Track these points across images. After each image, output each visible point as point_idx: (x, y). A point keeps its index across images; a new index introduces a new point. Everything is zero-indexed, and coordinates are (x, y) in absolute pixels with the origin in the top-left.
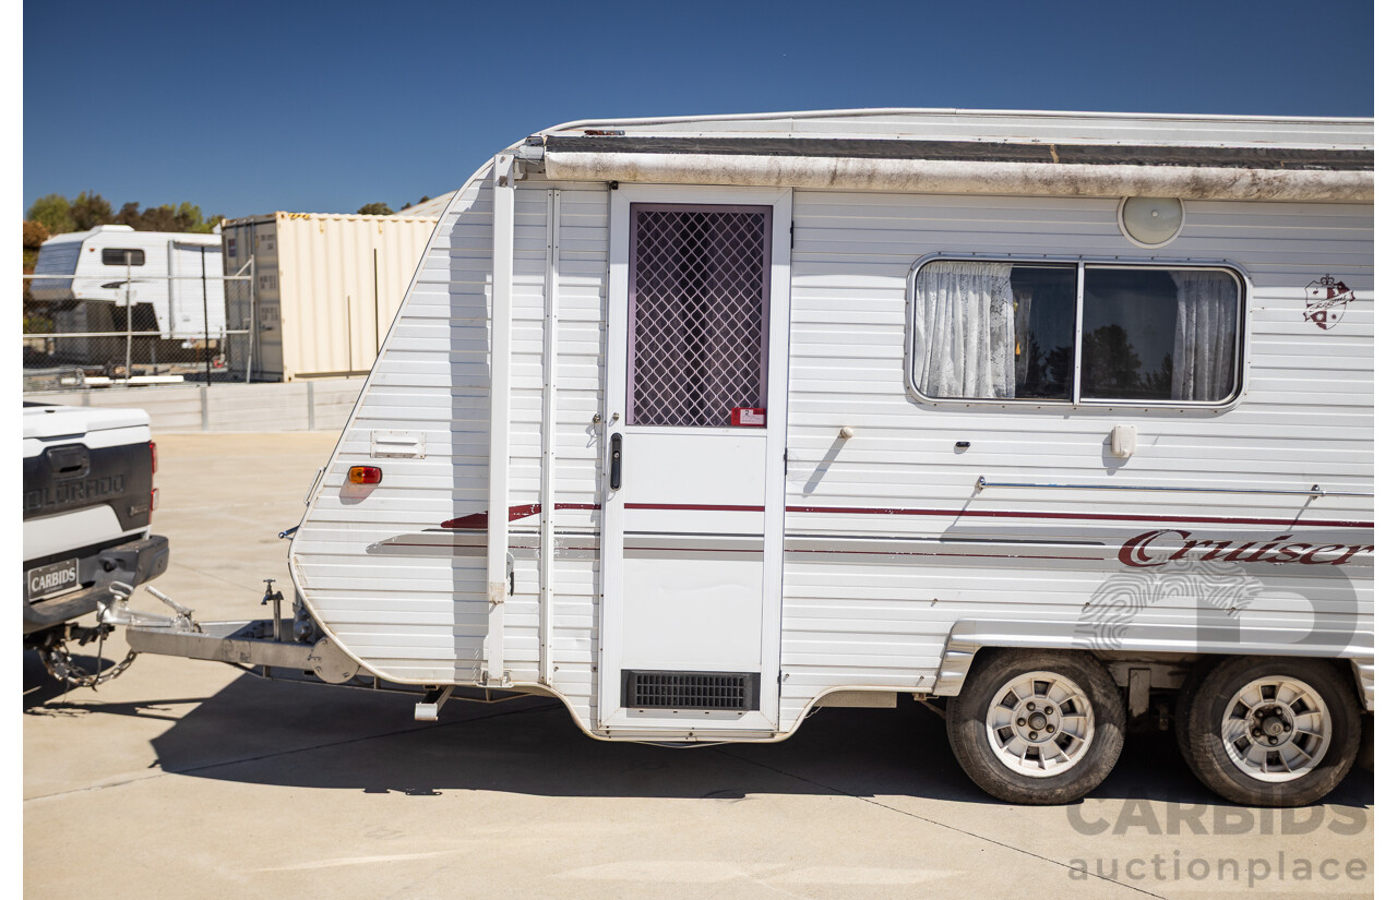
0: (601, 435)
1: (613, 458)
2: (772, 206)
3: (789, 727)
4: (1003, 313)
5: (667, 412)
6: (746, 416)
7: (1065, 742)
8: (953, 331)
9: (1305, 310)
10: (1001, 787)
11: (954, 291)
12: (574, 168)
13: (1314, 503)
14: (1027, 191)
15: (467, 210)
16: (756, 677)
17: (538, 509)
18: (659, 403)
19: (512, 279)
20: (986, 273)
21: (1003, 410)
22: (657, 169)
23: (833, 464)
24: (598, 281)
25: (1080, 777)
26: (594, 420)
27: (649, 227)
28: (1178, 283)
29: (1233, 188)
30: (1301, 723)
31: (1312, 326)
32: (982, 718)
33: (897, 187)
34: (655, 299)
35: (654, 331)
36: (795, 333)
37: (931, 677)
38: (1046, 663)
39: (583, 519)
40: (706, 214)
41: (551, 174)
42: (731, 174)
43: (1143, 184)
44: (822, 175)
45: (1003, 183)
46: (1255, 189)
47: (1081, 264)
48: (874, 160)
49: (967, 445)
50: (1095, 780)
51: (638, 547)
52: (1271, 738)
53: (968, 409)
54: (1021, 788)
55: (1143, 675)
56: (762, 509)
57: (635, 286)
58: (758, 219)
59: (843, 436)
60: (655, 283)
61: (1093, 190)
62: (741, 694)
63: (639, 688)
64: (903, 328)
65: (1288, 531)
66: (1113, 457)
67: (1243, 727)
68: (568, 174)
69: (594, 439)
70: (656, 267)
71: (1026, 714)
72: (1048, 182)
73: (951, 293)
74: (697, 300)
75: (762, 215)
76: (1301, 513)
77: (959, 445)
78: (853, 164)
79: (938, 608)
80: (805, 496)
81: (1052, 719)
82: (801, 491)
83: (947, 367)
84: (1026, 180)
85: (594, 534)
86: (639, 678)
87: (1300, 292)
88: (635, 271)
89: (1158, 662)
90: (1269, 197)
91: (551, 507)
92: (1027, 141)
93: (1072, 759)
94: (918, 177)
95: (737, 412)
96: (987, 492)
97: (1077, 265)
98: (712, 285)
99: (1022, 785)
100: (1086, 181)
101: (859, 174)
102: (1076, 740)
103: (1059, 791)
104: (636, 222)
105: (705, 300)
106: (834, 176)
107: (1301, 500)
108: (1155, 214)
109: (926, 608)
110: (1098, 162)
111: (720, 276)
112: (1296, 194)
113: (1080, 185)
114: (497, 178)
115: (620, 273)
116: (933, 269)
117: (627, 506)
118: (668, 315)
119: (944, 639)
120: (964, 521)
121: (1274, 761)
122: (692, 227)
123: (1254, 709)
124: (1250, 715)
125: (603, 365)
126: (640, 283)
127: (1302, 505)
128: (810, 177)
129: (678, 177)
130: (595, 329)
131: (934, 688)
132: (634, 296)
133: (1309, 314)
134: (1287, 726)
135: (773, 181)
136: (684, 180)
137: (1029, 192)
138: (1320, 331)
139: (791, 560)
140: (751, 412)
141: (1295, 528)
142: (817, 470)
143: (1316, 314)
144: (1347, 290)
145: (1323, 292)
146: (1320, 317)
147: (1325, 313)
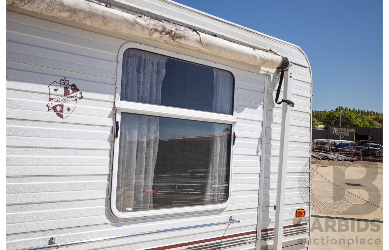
9: (47, 102)
31: (53, 115)
87: (44, 88)
133: (51, 106)
138: (59, 119)
143: (56, 106)
144: (78, 90)
145: (61, 91)
146: (59, 109)
147: (62, 106)
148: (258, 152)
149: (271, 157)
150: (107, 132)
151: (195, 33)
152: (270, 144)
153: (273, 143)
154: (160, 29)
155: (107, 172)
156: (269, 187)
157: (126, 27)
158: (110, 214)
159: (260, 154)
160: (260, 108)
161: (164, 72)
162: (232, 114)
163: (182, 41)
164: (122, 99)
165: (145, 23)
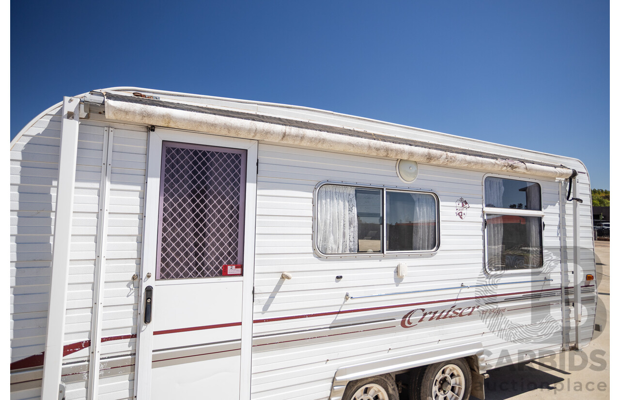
0: (138, 287)
1: (147, 302)
2: (247, 150)
4: (353, 211)
5: (182, 269)
6: (231, 269)
9: (456, 211)
11: (333, 200)
12: (127, 112)
13: (462, 291)
14: (370, 153)
15: (39, 134)
17: (88, 344)
18: (177, 264)
19: (74, 184)
20: (345, 192)
21: (356, 259)
22: (184, 120)
23: (278, 293)
24: (139, 188)
26: (133, 278)
27: (173, 157)
28: (415, 199)
29: (440, 159)
30: (453, 382)
31: (458, 218)
33: (313, 145)
34: (176, 200)
35: (175, 220)
36: (259, 221)
38: (370, 379)
39: (124, 346)
40: (208, 152)
41: (109, 115)
42: (229, 128)
43: (412, 154)
44: (278, 134)
45: (359, 148)
46: (446, 161)
47: (385, 189)
48: (304, 130)
49: (341, 277)
51: (162, 359)
52: (444, 391)
53: (341, 259)
56: (240, 324)
57: (163, 192)
58: (237, 157)
59: (284, 277)
60: (176, 191)
61: (393, 155)
64: (311, 218)
65: (455, 304)
66: (398, 278)
67: (435, 388)
68: (121, 117)
69: (132, 291)
70: (177, 181)
72: (378, 149)
74: (202, 201)
75: (240, 155)
76: (458, 295)
77: (338, 277)
78: (294, 130)
79: (329, 364)
80: (263, 313)
82: (261, 311)
83: (331, 238)
84: (370, 147)
85: (131, 355)
87: (454, 204)
88: (163, 182)
90: (450, 164)
91: (99, 340)
92: (362, 130)
94: (324, 141)
95: (225, 268)
96: (349, 301)
97: (383, 189)
100: (392, 150)
101: (297, 136)
104: (165, 153)
105: (207, 201)
106: (284, 135)
107: (458, 291)
108: (411, 168)
109: (323, 365)
111: (216, 188)
112: (457, 164)
113: (389, 152)
114: (65, 113)
115: (154, 184)
116: (323, 189)
117: (155, 333)
118: (184, 210)
119: (331, 380)
120: (341, 317)
122: (200, 159)
123: (439, 380)
124: (438, 383)
125: (141, 242)
126: (167, 191)
127: (459, 292)
128: (272, 135)
130: (136, 219)
132: (162, 198)
133: (457, 213)
134: (449, 384)
135: (252, 135)
136: (200, 129)
138: (461, 220)
139: (256, 351)
140: (234, 267)
141: (458, 302)
142: (270, 297)
144: (467, 203)
145: (461, 204)
146: (460, 214)
147: (461, 212)
148: (558, 235)
149: (567, 238)
150: (481, 226)
151: (523, 163)
152: (565, 228)
153: (567, 228)
154: (506, 165)
155: (482, 248)
157: (490, 167)
159: (559, 236)
160: (557, 205)
161: (503, 188)
162: (541, 210)
163: (517, 170)
164: (487, 206)
165: (500, 163)
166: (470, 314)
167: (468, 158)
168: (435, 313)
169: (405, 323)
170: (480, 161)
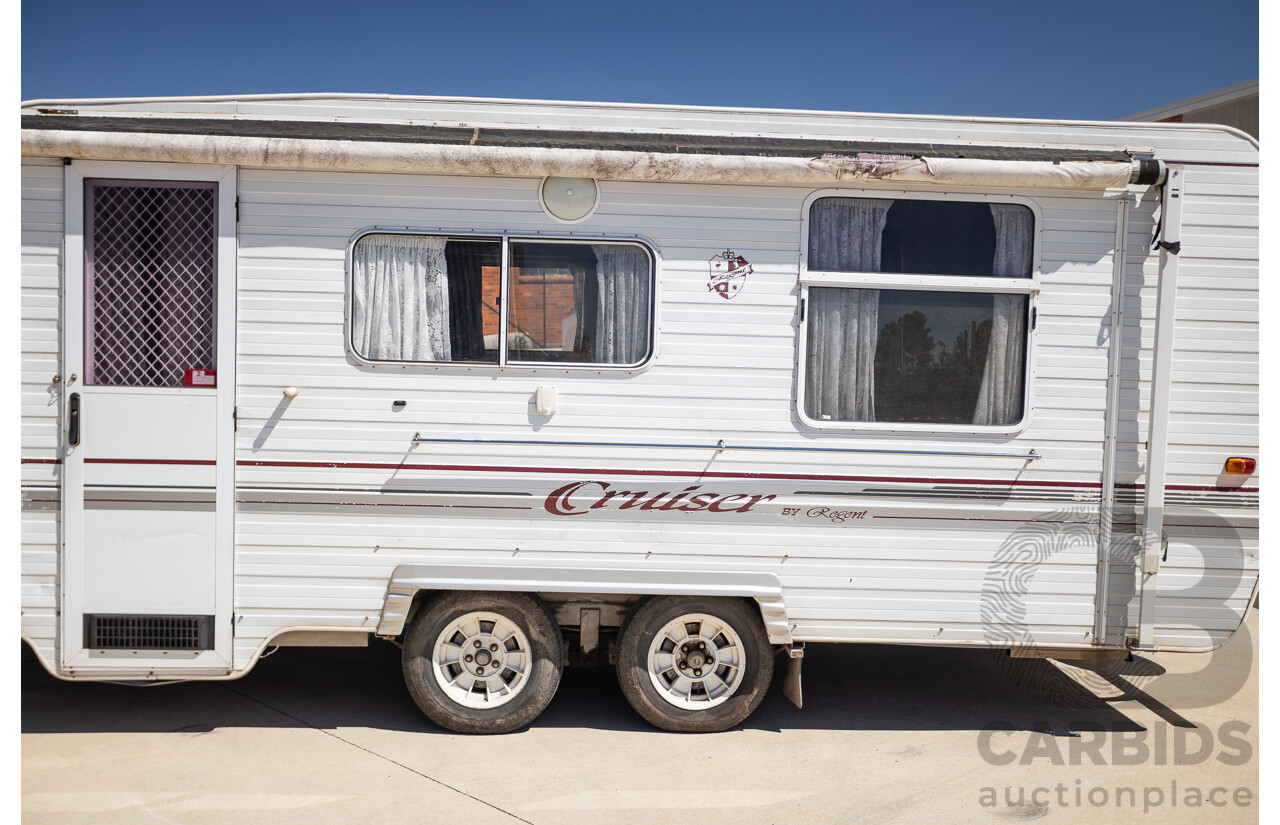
0: (60, 394)
1: (72, 416)
2: (216, 183)
3: (244, 664)
4: (438, 282)
5: (125, 373)
6: (198, 377)
7: (509, 677)
8: (391, 299)
9: (709, 280)
10: (447, 718)
11: (391, 262)
13: (720, 457)
14: (446, 171)
16: (211, 620)
18: (118, 365)
20: (421, 246)
21: (437, 372)
22: (99, 146)
23: (279, 422)
24: (55, 251)
25: (518, 708)
26: (54, 381)
27: (105, 201)
28: (598, 256)
29: (633, 170)
30: (722, 656)
31: (715, 296)
32: (428, 655)
33: (325, 165)
34: (112, 268)
35: (112, 297)
36: (243, 301)
37: (375, 618)
38: (485, 603)
39: (47, 473)
43: (550, 164)
44: (255, 154)
45: (423, 163)
46: (653, 171)
47: (505, 238)
48: (303, 141)
49: (403, 404)
50: (533, 711)
51: (96, 499)
52: (695, 670)
53: (404, 371)
54: (465, 719)
55: (594, 615)
56: (214, 463)
57: (91, 256)
58: (205, 194)
59: (289, 396)
61: (506, 170)
62: (196, 635)
63: (99, 631)
64: (342, 296)
65: (697, 482)
66: (538, 416)
67: (670, 660)
69: (54, 398)
70: (112, 238)
71: (473, 651)
72: (465, 163)
73: (388, 264)
74: (152, 269)
75: (212, 191)
76: (709, 465)
77: (396, 403)
78: (284, 144)
79: (380, 554)
80: (254, 451)
81: (496, 656)
82: (251, 447)
83: (385, 331)
84: (445, 160)
85: (55, 487)
86: (99, 621)
87: (704, 265)
88: (91, 241)
89: (607, 603)
90: (667, 178)
92: (455, 125)
93: (513, 691)
94: (344, 157)
95: (189, 373)
96: (423, 447)
97: (501, 238)
98: (166, 255)
99: (466, 716)
100: (499, 161)
101: (289, 154)
102: (519, 675)
103: (499, 721)
104: (89, 195)
105: (159, 269)
106: (266, 154)
108: (570, 193)
109: (370, 554)
110: (511, 144)
111: (173, 247)
112: (689, 176)
113: (495, 165)
115: (75, 244)
116: (372, 242)
117: (87, 461)
118: (125, 283)
119: (387, 582)
120: (403, 474)
121: (698, 691)
122: (146, 201)
123: (680, 644)
124: (677, 650)
125: (61, 329)
126: (97, 253)
127: (709, 458)
128: (244, 156)
129: (121, 154)
130: (53, 295)
131: (378, 628)
132: (91, 266)
133: (712, 285)
134: (709, 659)
135: (211, 159)
136: (126, 157)
137: (449, 172)
138: (723, 300)
139: (242, 509)
140: (203, 373)
141: (704, 479)
142: (266, 427)
143: (719, 285)
144: (747, 263)
145: (725, 265)
146: (722, 287)
147: (726, 284)
148: (1101, 341)
149: (1141, 352)
150: (790, 314)
151: (918, 161)
152: (1138, 326)
153: (1143, 325)
154: (851, 168)
155: (791, 366)
156: (1138, 407)
157: (798, 175)
158: (796, 421)
159: (1107, 344)
160: (1106, 262)
161: (883, 221)
162: (1030, 277)
163: (894, 177)
164: (811, 268)
165: (826, 165)
166: (745, 509)
167: (718, 160)
168: (639, 495)
169: (557, 503)
170: (759, 166)
